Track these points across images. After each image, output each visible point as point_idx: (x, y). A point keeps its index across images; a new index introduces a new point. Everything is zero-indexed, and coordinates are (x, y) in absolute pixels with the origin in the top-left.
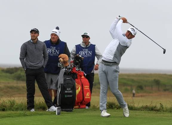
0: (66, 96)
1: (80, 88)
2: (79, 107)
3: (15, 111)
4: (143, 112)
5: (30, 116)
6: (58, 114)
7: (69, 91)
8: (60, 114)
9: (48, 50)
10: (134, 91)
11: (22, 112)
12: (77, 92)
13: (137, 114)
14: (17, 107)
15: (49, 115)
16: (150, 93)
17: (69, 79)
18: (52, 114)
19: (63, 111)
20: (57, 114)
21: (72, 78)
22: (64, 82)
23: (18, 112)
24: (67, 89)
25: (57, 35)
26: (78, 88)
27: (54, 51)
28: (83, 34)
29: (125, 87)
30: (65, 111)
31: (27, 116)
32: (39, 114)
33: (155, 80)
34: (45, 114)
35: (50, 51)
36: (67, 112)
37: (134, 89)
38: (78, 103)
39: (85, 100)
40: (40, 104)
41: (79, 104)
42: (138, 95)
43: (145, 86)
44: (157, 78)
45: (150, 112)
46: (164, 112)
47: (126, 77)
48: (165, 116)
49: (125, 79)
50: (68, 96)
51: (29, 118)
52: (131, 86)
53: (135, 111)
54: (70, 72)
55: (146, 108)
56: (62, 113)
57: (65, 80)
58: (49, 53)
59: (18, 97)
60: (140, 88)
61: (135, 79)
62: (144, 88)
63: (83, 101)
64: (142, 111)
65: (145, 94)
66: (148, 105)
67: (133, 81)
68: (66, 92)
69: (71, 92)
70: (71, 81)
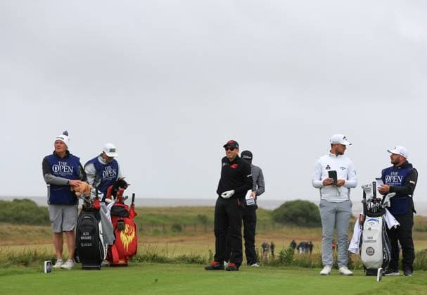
0: (82, 245)
6: (48, 272)
7: (86, 236)
8: (50, 272)
15: (34, 273)
16: (193, 235)
17: (87, 217)
18: (38, 271)
20: (45, 271)
24: (84, 234)
25: (64, 143)
29: (155, 228)
33: (199, 216)
34: (28, 273)
43: (185, 225)
44: (202, 214)
45: (189, 265)
47: (156, 213)
49: (154, 215)
50: (86, 245)
52: (164, 225)
55: (183, 260)
57: (82, 220)
60: (178, 228)
61: (170, 214)
62: (183, 227)
65: (183, 238)
66: (188, 254)
67: (166, 217)
68: (82, 238)
69: (89, 238)
70: (90, 221)
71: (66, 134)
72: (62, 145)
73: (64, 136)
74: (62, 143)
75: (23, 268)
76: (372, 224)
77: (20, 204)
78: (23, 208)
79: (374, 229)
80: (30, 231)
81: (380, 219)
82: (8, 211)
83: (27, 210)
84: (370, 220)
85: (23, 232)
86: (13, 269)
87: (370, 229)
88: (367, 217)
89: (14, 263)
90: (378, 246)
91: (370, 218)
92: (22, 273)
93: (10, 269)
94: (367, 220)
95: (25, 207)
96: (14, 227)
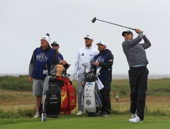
0: (51, 103)
1: (65, 95)
2: (65, 113)
3: (2, 119)
4: (127, 116)
5: (16, 123)
6: (44, 120)
7: (54, 97)
8: (45, 120)
9: (38, 56)
10: (117, 97)
11: (8, 120)
12: (63, 98)
13: (121, 118)
14: (3, 115)
15: (35, 121)
17: (54, 85)
18: (37, 120)
19: (48, 117)
20: (42, 120)
21: (57, 85)
22: (49, 90)
23: (4, 120)
24: (53, 96)
26: (64, 95)
27: (43, 57)
28: (53, 43)
30: (50, 117)
31: (14, 123)
32: (25, 121)
34: (31, 121)
35: (40, 57)
36: (53, 119)
37: (117, 94)
38: (63, 109)
39: (70, 107)
40: (26, 111)
41: (65, 110)
42: (121, 100)
43: (128, 91)
46: (147, 115)
48: (148, 120)
50: (53, 103)
51: (15, 125)
52: (114, 91)
53: (119, 115)
54: (55, 79)
56: (48, 120)
57: (50, 88)
58: (39, 59)
59: (5, 105)
60: (123, 93)
63: (69, 108)
64: (125, 114)
68: (51, 98)
69: (56, 98)
70: (56, 88)
71: (48, 35)
72: (45, 42)
73: (47, 37)
74: (45, 40)
75: (28, 119)
76: (89, 86)
77: (23, 79)
78: (25, 81)
79: (90, 89)
80: (30, 96)
81: (94, 83)
82: (16, 83)
83: (27, 82)
84: (88, 84)
85: (26, 96)
86: (22, 119)
87: (87, 90)
88: (87, 82)
89: (22, 115)
90: (93, 99)
91: (88, 83)
92: (28, 121)
93: (20, 119)
94: (86, 84)
95: (27, 80)
96: (19, 93)
